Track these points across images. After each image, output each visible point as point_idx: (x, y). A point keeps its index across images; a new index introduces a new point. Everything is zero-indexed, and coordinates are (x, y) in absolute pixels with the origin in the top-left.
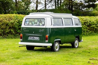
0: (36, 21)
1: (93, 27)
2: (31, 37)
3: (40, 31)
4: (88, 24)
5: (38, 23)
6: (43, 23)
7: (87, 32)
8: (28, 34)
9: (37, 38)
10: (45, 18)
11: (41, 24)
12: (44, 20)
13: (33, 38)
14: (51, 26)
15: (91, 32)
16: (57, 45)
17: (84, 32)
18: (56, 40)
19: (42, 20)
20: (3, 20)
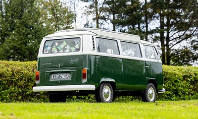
0: (65, 44)
2: (55, 75)
3: (72, 61)
4: (192, 80)
5: (68, 47)
6: (77, 47)
7: (190, 95)
8: (49, 69)
9: (67, 77)
10: (81, 37)
11: (73, 49)
12: (78, 40)
13: (60, 76)
14: (93, 51)
16: (106, 90)
17: (184, 94)
18: (103, 80)
19: (75, 40)
20: (22, 69)
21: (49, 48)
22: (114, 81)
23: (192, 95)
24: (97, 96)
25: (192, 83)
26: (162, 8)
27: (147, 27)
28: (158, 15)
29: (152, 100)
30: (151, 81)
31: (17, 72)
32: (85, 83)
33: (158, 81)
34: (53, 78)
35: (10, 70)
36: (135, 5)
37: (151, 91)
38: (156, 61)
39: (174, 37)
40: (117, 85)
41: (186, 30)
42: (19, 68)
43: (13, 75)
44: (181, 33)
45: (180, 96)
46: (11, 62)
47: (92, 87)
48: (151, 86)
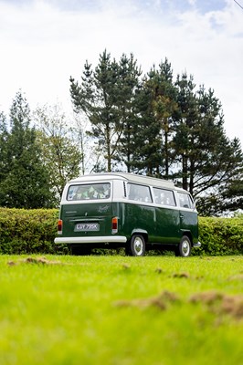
0: (92, 189)
1: (237, 240)
2: (80, 225)
3: (100, 209)
4: (224, 233)
5: (96, 193)
6: (106, 193)
8: (73, 218)
9: (94, 227)
10: (111, 182)
11: (101, 196)
12: (108, 185)
13: (86, 226)
14: (124, 198)
15: (231, 250)
16: (138, 242)
17: (215, 249)
18: (135, 231)
19: (104, 186)
20: (27, 218)
21: (74, 194)
22: (146, 232)
23: (224, 251)
24: (128, 249)
25: (224, 237)
26: (185, 148)
27: (167, 170)
28: (180, 157)
29: (187, 254)
30: (185, 233)
31: (22, 222)
32: (116, 235)
33: (193, 233)
34: (79, 228)
35: (14, 219)
36: (155, 143)
37: (185, 245)
38: (191, 210)
39: (199, 182)
40: (149, 237)
41: (214, 174)
42: (24, 217)
43: (17, 225)
44: (207, 178)
45: (210, 252)
46: (14, 209)
47: (123, 239)
48: (186, 239)
